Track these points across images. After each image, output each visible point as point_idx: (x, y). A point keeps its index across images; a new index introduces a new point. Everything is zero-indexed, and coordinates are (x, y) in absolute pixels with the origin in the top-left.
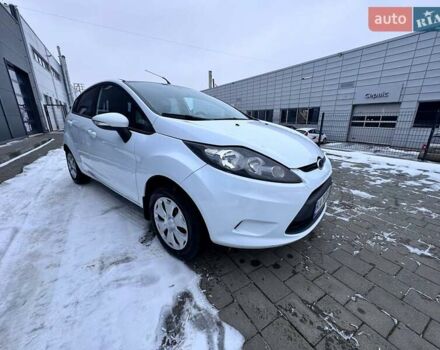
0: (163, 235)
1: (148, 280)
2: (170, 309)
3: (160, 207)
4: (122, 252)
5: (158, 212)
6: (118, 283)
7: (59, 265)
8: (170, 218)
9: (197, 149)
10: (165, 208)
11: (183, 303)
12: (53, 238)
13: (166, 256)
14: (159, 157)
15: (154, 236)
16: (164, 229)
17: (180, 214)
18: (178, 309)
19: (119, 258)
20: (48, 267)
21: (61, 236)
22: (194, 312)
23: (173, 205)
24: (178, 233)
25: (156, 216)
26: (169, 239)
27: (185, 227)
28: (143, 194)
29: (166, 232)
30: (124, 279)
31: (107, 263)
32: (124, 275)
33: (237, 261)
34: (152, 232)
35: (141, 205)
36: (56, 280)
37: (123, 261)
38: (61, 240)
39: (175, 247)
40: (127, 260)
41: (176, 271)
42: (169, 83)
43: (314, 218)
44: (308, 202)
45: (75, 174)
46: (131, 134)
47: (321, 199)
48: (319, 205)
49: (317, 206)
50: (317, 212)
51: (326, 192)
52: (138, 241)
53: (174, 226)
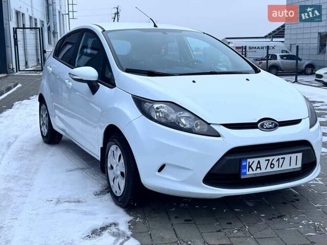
1: (89, 213)
2: (99, 227)
3: (112, 155)
4: (77, 197)
5: (110, 161)
6: (68, 211)
7: (27, 197)
8: (117, 165)
9: (140, 102)
10: (114, 156)
11: (110, 226)
12: (22, 182)
14: (117, 109)
16: (113, 177)
17: (122, 160)
18: (104, 228)
19: (73, 200)
20: (19, 197)
21: (28, 182)
22: (115, 231)
23: (119, 152)
24: (120, 179)
25: (109, 165)
26: (115, 187)
27: (124, 171)
28: (101, 145)
30: (73, 210)
31: (62, 201)
32: (73, 208)
35: (99, 159)
36: (24, 203)
37: (75, 202)
38: (28, 184)
39: (119, 194)
40: (79, 202)
42: (155, 26)
43: (243, 177)
44: (228, 158)
45: (46, 131)
46: (99, 86)
47: (256, 160)
48: (254, 167)
49: (250, 167)
50: (250, 173)
51: (276, 158)
52: (92, 193)
53: (119, 173)
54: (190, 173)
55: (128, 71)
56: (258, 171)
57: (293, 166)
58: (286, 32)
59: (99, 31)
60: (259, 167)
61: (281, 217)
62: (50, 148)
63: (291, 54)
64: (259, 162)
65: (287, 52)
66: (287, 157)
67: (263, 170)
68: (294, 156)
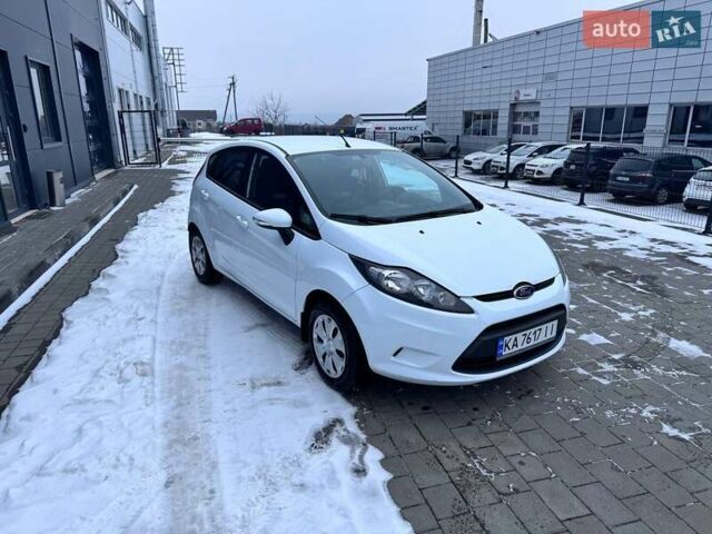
0: (320, 360)
1: (301, 404)
2: (320, 428)
3: (321, 326)
4: (274, 375)
5: (317, 332)
6: (271, 401)
7: (210, 379)
8: (329, 340)
9: (362, 265)
10: (324, 327)
11: (334, 426)
12: (194, 352)
13: (322, 385)
14: (321, 269)
15: (310, 364)
16: (323, 353)
17: (339, 336)
18: (328, 429)
19: (271, 381)
20: (199, 379)
21: (203, 352)
22: (343, 433)
23: (333, 325)
24: (336, 357)
25: (315, 336)
26: (327, 366)
27: (343, 350)
28: (301, 309)
29: (324, 357)
30: (277, 399)
31: (258, 384)
32: (276, 396)
33: (405, 403)
34: (309, 358)
35: (299, 323)
36: (210, 391)
37: (275, 384)
38: (204, 356)
39: (333, 375)
40: (279, 383)
41: (331, 401)
42: (347, 145)
43: (498, 359)
44: (483, 339)
45: (203, 269)
46: (293, 234)
47: (513, 337)
48: (510, 345)
49: (507, 345)
50: (506, 352)
51: (533, 330)
52: (290, 367)
53: (333, 349)
54: (436, 359)
55: (334, 217)
56: (515, 349)
57: (549, 336)
58: (428, 109)
59: (281, 157)
60: (515, 345)
61: (530, 392)
62: (211, 291)
63: (434, 135)
64: (516, 339)
65: (430, 133)
66: (543, 327)
67: (520, 347)
68: (550, 325)
